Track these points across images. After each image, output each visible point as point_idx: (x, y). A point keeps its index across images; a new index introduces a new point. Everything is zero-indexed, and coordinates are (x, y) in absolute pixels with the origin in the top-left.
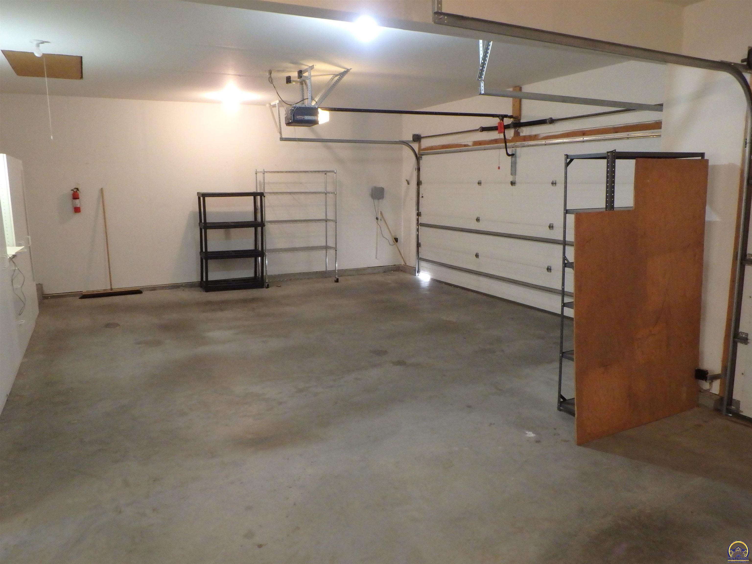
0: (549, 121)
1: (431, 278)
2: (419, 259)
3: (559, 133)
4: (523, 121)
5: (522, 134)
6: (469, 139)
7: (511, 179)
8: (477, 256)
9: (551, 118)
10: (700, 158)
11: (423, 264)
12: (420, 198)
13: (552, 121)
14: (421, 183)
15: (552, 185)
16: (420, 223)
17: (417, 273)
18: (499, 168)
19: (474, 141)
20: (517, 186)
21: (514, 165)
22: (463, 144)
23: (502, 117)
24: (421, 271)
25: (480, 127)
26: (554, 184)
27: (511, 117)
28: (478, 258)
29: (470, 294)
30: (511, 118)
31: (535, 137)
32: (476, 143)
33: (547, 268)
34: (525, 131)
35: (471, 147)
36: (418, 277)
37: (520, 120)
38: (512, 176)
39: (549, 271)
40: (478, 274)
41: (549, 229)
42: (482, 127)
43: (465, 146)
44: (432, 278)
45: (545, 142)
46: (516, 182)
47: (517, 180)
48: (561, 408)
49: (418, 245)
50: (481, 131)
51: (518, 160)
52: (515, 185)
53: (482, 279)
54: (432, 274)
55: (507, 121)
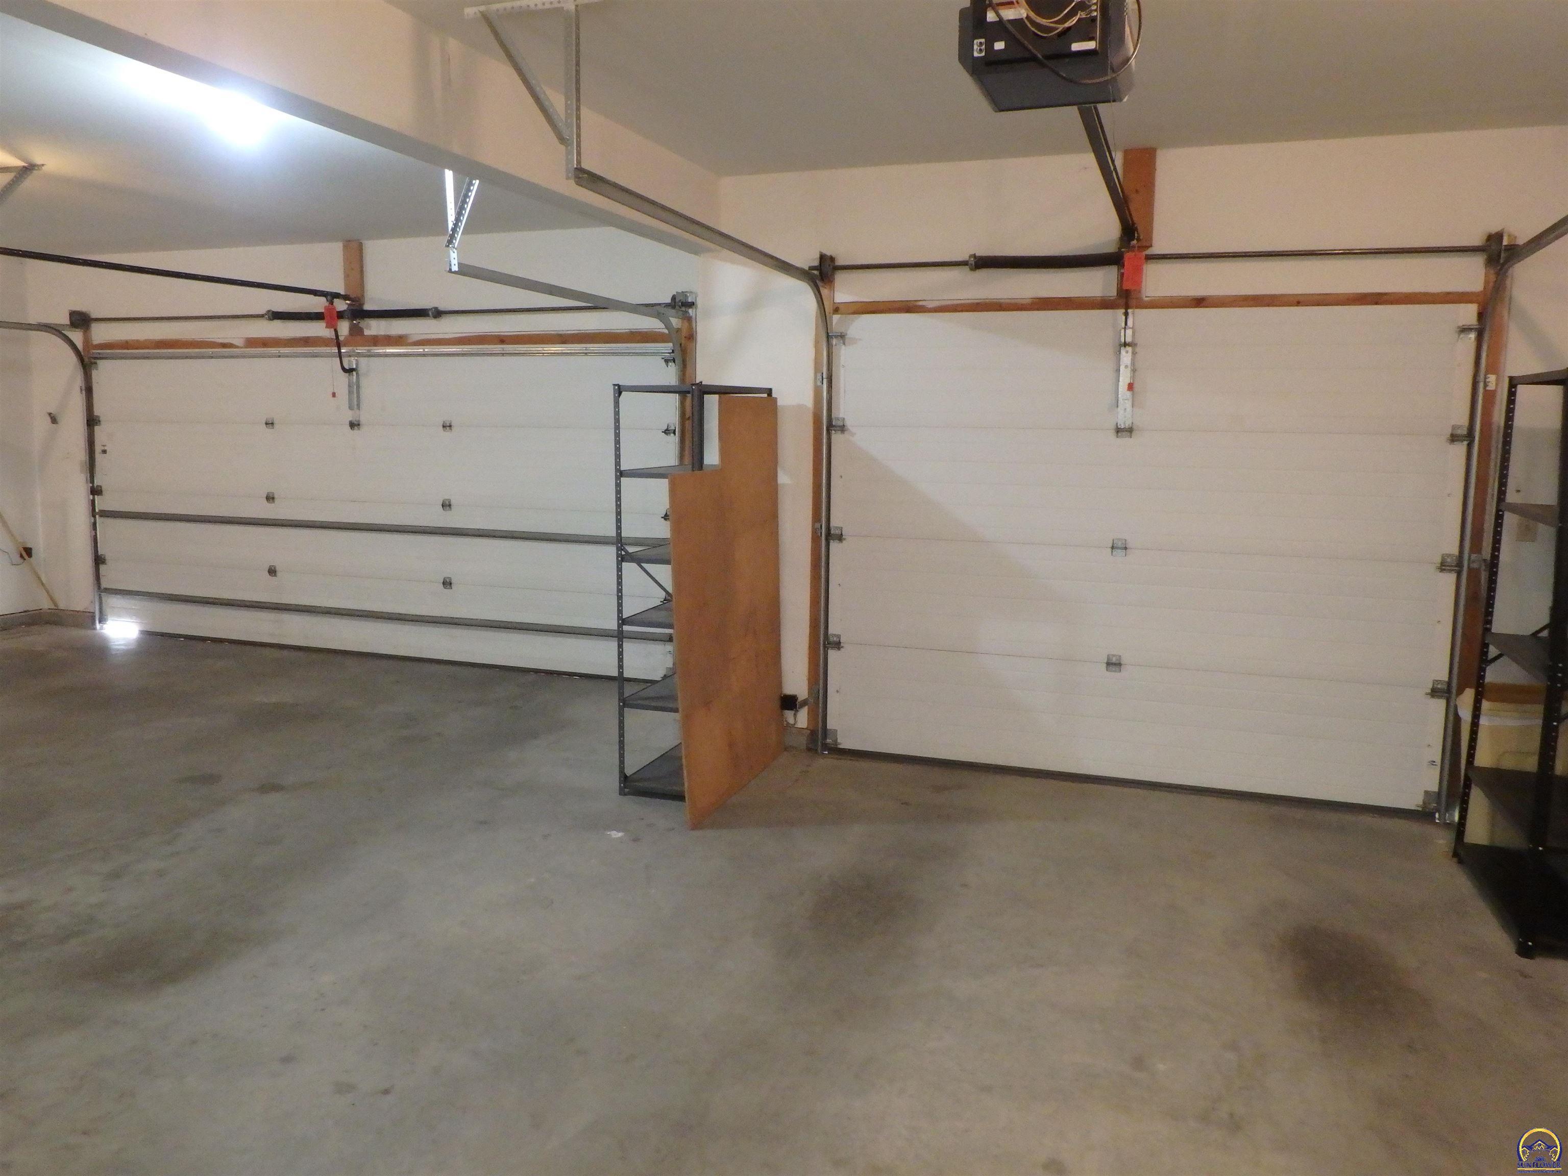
0: (432, 313)
1: (140, 631)
2: (101, 589)
3: (451, 336)
4: (368, 307)
5: (367, 332)
6: (236, 333)
7: (349, 416)
8: (272, 572)
9: (436, 308)
10: (766, 395)
11: (113, 601)
12: (98, 456)
13: (438, 314)
14: (100, 421)
15: (444, 431)
16: (101, 511)
17: (100, 622)
18: (334, 395)
19: (247, 338)
20: (364, 429)
21: (355, 391)
22: (221, 341)
23: (332, 296)
24: (109, 619)
25: (267, 310)
26: (448, 428)
27: (345, 297)
28: (275, 575)
29: (267, 652)
30: (346, 300)
31: (399, 340)
32: (252, 343)
33: (442, 581)
34: (374, 327)
35: (242, 350)
36: (102, 631)
37: (362, 305)
38: (350, 413)
39: (448, 587)
40: (279, 609)
41: (443, 509)
42: (273, 312)
43: (224, 345)
44: (143, 631)
45: (424, 351)
46: (361, 423)
47: (364, 417)
48: (627, 790)
49: (99, 560)
50: (270, 319)
51: (364, 382)
52: (359, 429)
53: (286, 617)
54: (146, 621)
55: (341, 305)
